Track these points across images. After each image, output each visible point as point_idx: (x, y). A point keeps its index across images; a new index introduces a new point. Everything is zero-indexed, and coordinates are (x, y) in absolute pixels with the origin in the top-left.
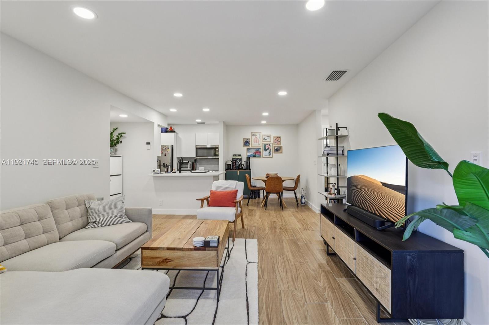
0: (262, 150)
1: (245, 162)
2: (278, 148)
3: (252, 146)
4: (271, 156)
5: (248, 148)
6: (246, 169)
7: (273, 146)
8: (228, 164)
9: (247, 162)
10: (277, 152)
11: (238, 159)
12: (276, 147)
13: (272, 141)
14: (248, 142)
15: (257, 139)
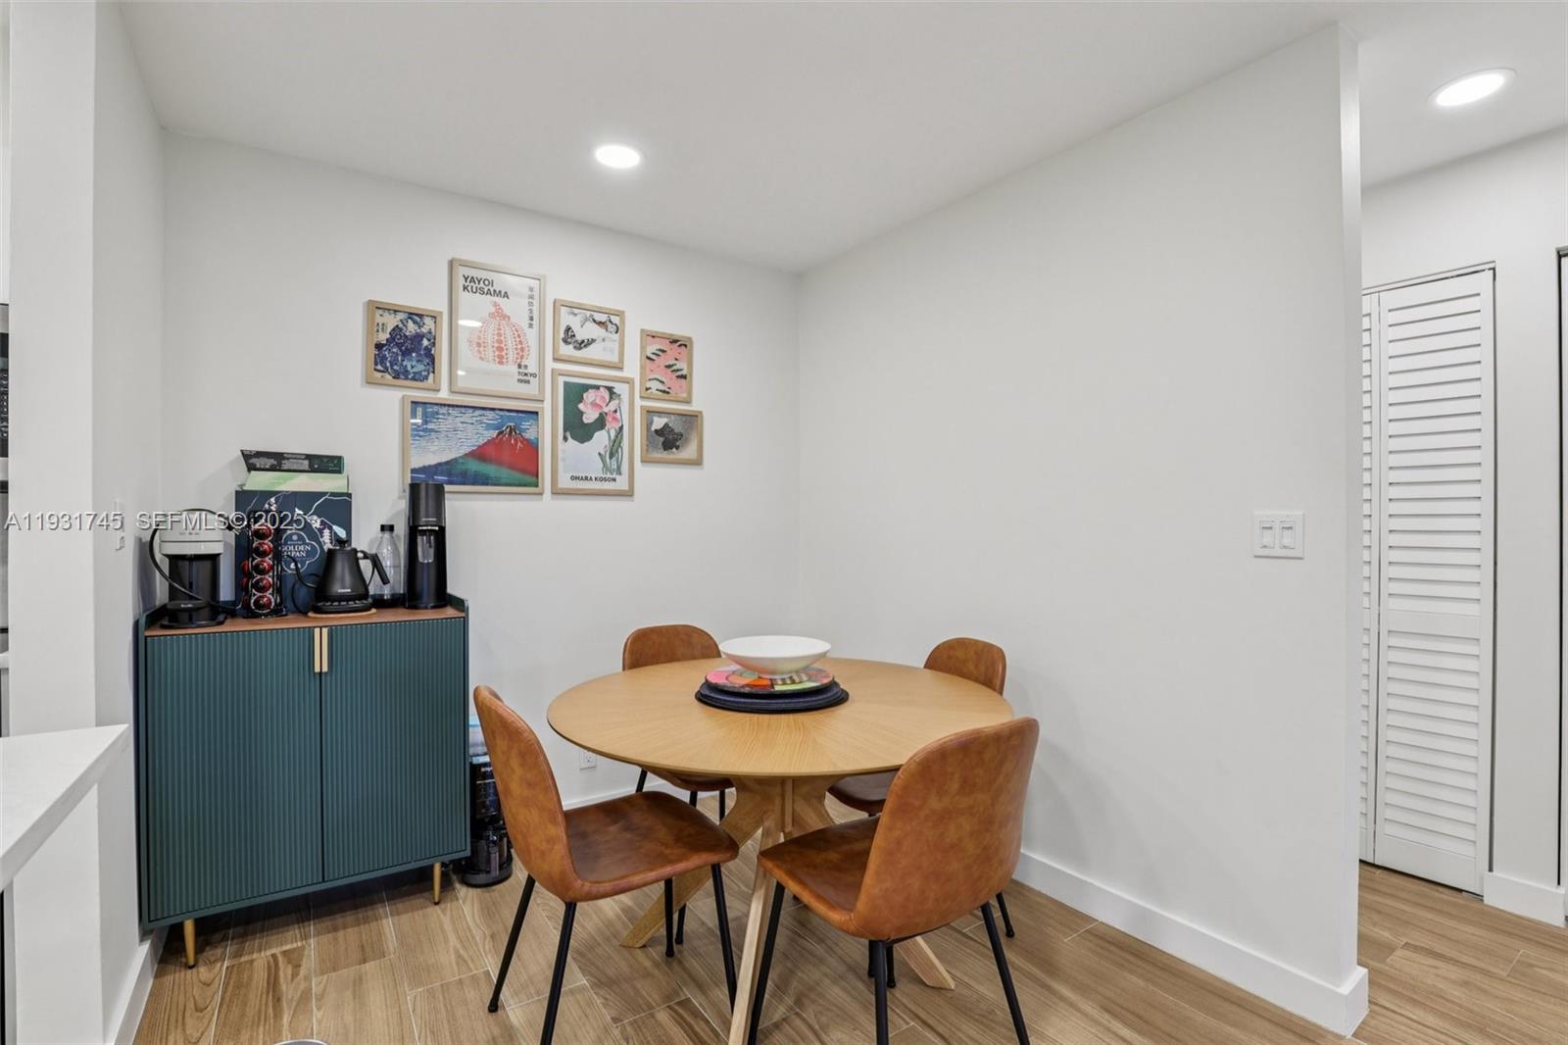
0: (548, 431)
1: (388, 528)
2: (677, 426)
3: (461, 385)
4: (622, 483)
5: (415, 403)
6: (395, 602)
7: (639, 403)
8: (174, 560)
9: (414, 532)
10: (665, 455)
11: (305, 499)
12: (660, 413)
13: (632, 369)
14: (419, 337)
15: (508, 332)
